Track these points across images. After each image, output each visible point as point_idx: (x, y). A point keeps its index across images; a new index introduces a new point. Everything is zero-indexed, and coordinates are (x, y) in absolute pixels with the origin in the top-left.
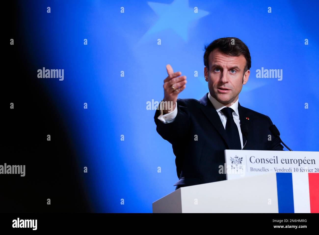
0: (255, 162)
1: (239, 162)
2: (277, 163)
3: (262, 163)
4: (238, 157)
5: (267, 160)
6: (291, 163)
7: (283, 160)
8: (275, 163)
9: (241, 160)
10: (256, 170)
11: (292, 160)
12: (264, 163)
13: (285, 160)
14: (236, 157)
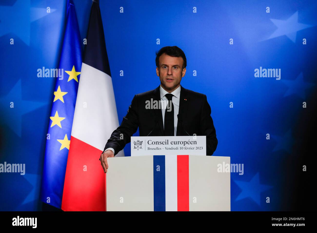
0: (151, 144)
1: (140, 144)
2: (168, 144)
4: (139, 141)
5: (161, 142)
6: (178, 144)
7: (172, 142)
9: (142, 143)
10: (152, 149)
12: (158, 144)
14: (138, 141)
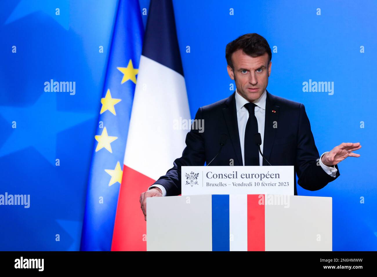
0: (212, 178)
1: (195, 178)
2: (236, 178)
3: (219, 178)
4: (194, 173)
5: (226, 175)
6: (252, 178)
7: (243, 175)
8: (234, 178)
10: (213, 185)
11: (254, 174)
12: (222, 178)
13: (245, 175)
14: (192, 173)
